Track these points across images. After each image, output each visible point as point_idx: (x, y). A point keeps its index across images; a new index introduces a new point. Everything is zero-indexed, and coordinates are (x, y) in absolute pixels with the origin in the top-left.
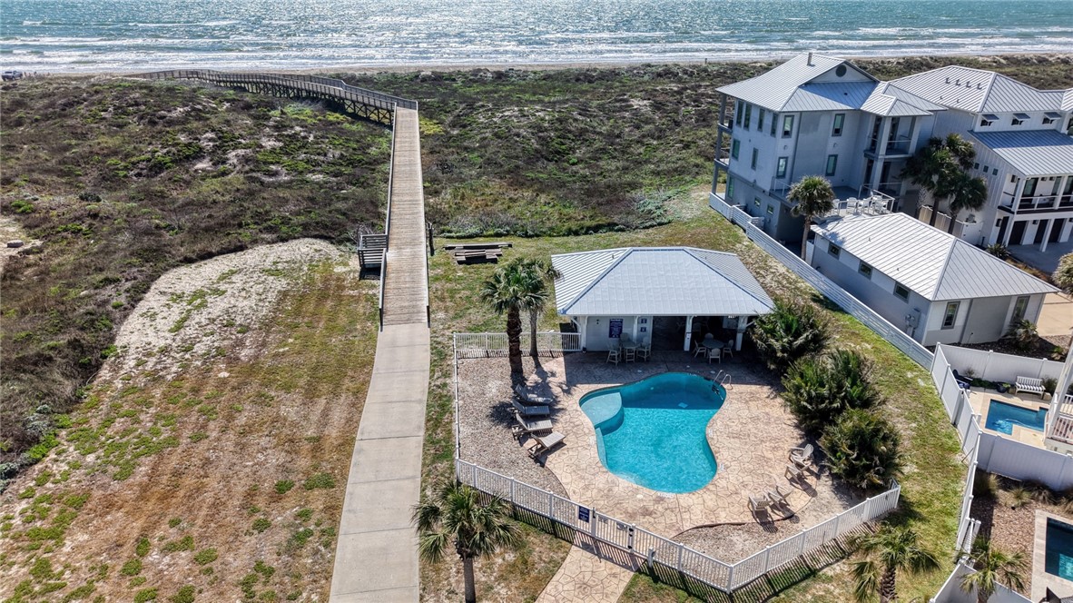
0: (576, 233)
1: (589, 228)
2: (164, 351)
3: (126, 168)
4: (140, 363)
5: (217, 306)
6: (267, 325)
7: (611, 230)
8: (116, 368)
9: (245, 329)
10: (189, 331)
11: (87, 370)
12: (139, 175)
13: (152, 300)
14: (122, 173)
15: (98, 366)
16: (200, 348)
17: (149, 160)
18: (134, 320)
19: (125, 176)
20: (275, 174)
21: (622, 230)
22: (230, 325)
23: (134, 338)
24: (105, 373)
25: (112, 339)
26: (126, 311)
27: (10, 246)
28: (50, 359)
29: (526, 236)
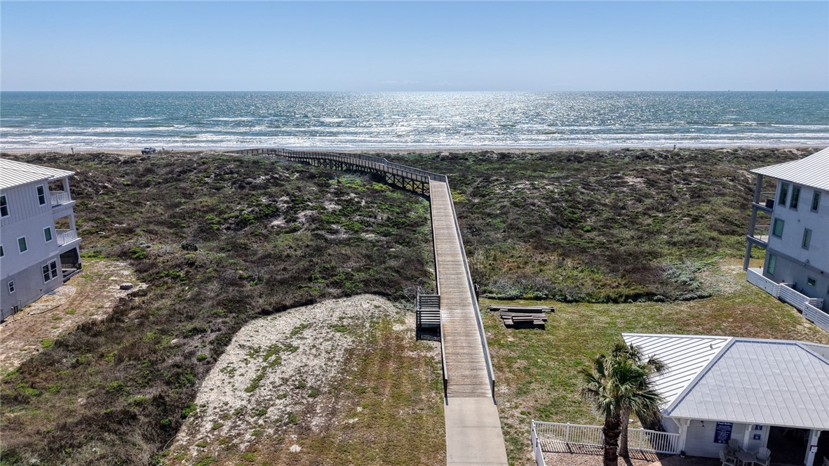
0: (616, 301)
1: (628, 297)
2: (240, 413)
3: (219, 223)
4: (217, 427)
5: (291, 364)
6: (336, 388)
7: (650, 300)
8: (193, 432)
9: (315, 393)
10: (264, 392)
11: (166, 433)
12: (228, 229)
13: (232, 354)
14: (215, 227)
15: (177, 430)
16: (273, 413)
17: (237, 217)
18: (215, 376)
19: (218, 229)
20: (336, 232)
21: (662, 301)
22: (302, 386)
23: (213, 396)
24: (182, 437)
25: (193, 397)
26: (209, 364)
27: (123, 288)
28: (134, 417)
29: (565, 300)
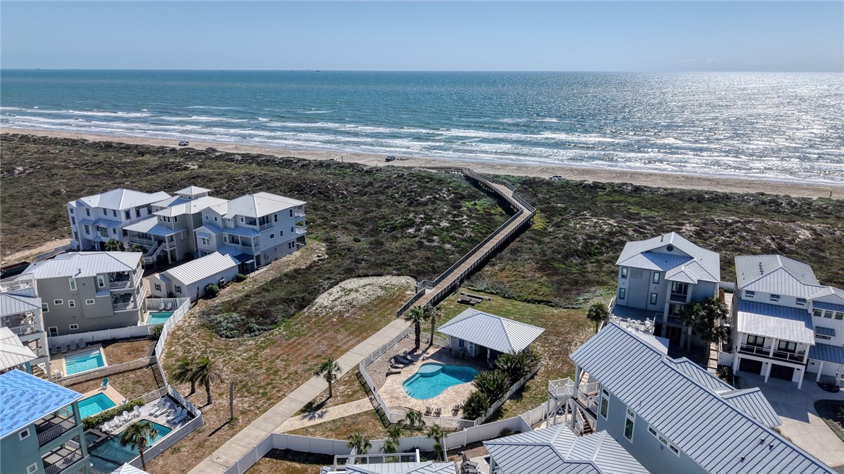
0: (528, 302)
1: (536, 301)
3: (383, 227)
4: (316, 309)
5: (352, 296)
6: (362, 307)
7: (547, 304)
8: (309, 309)
12: (385, 231)
13: (335, 288)
14: (379, 229)
15: (305, 307)
17: (392, 224)
19: (380, 230)
20: (433, 241)
21: (552, 306)
22: (350, 304)
26: (325, 290)
29: (504, 297)
